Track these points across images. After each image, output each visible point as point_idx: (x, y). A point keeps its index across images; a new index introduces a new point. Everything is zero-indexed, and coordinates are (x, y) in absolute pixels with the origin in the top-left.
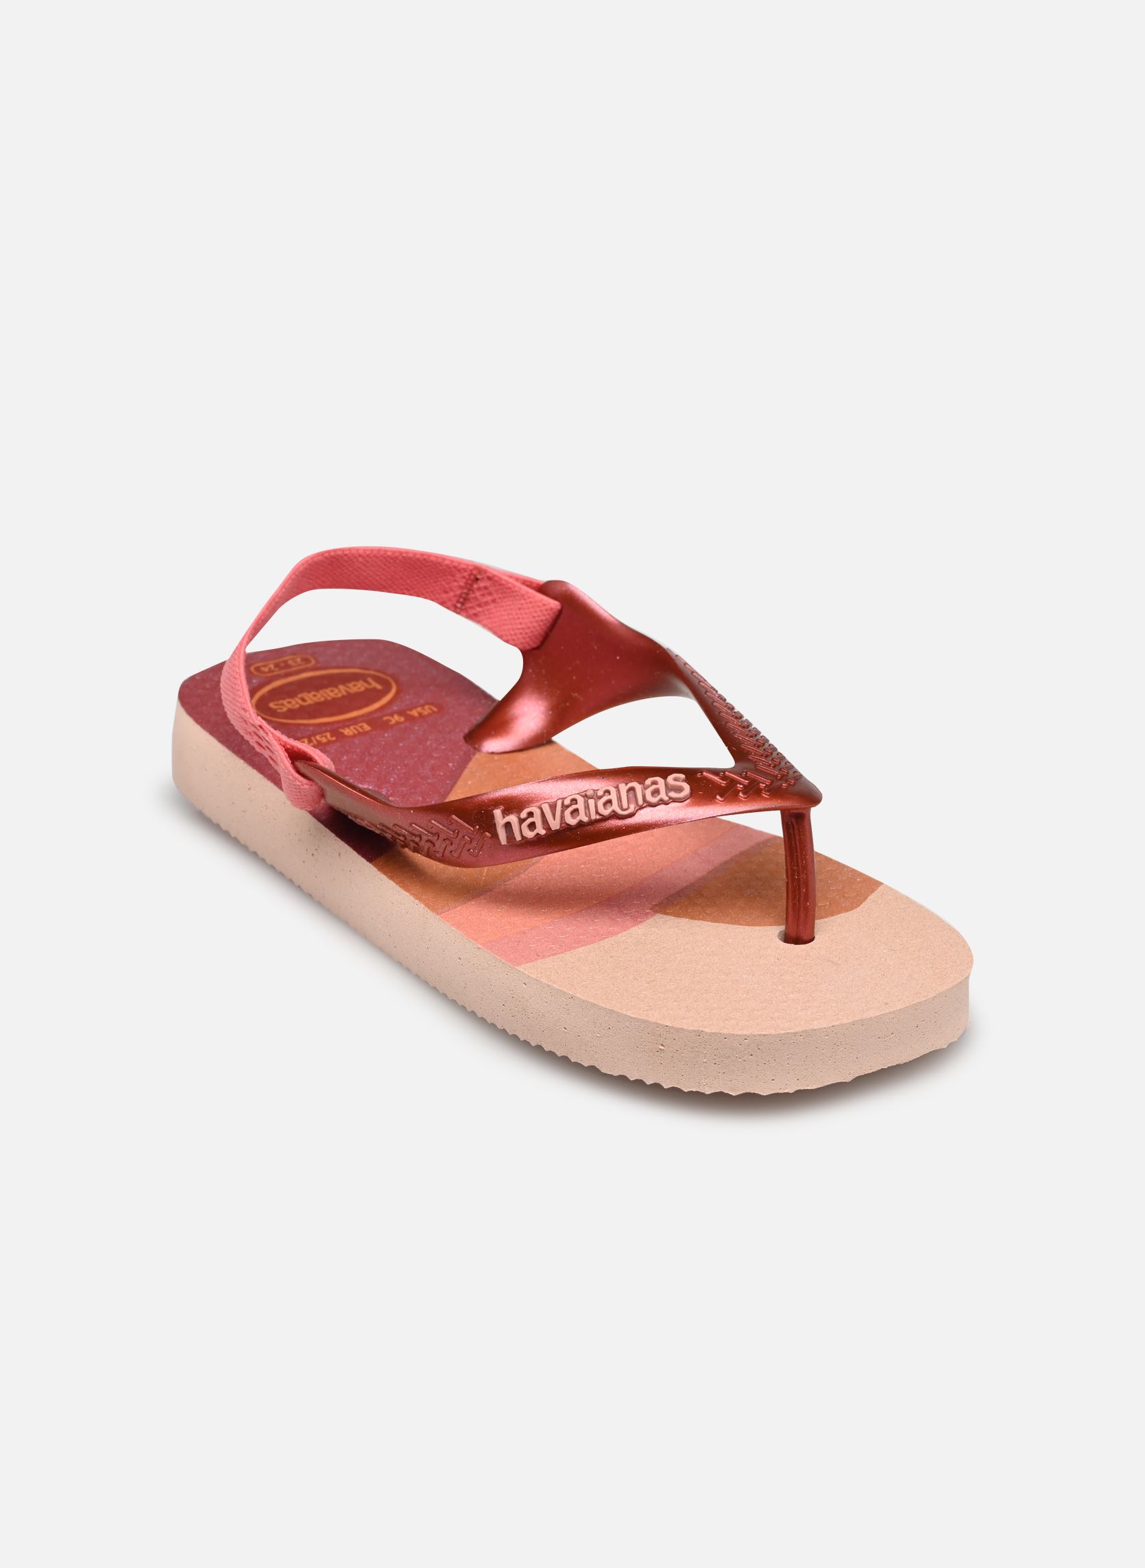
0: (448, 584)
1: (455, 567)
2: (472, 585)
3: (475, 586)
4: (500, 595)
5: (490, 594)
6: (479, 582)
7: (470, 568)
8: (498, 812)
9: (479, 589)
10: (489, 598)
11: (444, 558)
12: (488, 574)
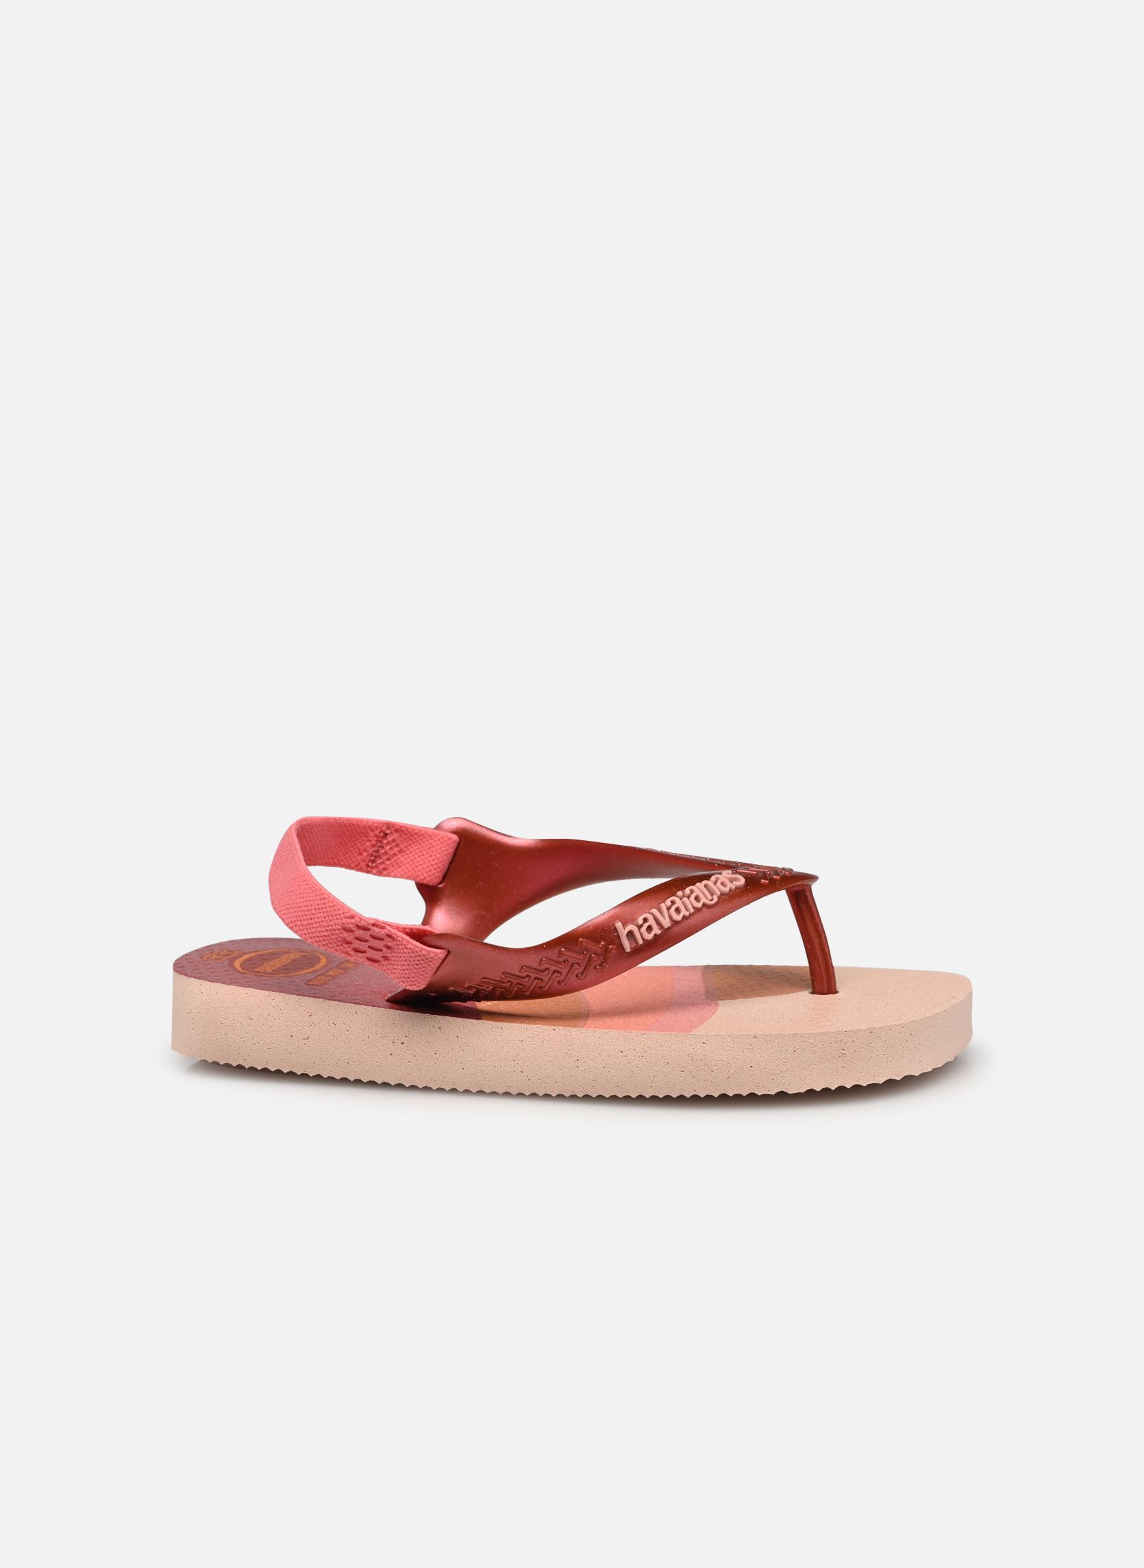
0: (362, 845)
1: (369, 827)
2: (381, 842)
3: (385, 842)
4: (406, 844)
5: (397, 845)
6: (388, 837)
7: (381, 825)
8: (619, 925)
9: (388, 843)
10: (397, 849)
11: (361, 821)
12: (396, 827)
